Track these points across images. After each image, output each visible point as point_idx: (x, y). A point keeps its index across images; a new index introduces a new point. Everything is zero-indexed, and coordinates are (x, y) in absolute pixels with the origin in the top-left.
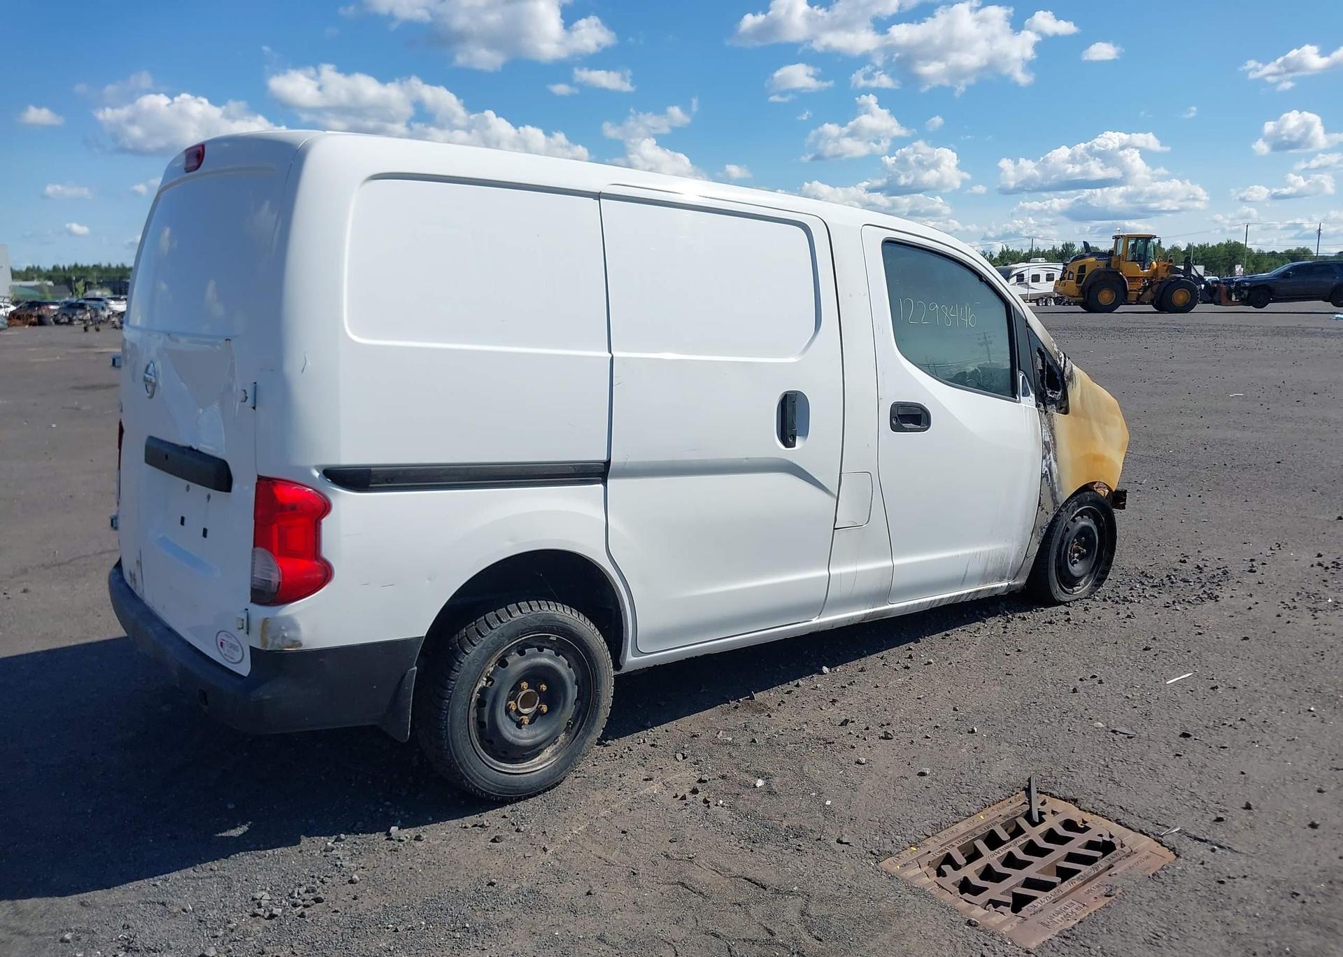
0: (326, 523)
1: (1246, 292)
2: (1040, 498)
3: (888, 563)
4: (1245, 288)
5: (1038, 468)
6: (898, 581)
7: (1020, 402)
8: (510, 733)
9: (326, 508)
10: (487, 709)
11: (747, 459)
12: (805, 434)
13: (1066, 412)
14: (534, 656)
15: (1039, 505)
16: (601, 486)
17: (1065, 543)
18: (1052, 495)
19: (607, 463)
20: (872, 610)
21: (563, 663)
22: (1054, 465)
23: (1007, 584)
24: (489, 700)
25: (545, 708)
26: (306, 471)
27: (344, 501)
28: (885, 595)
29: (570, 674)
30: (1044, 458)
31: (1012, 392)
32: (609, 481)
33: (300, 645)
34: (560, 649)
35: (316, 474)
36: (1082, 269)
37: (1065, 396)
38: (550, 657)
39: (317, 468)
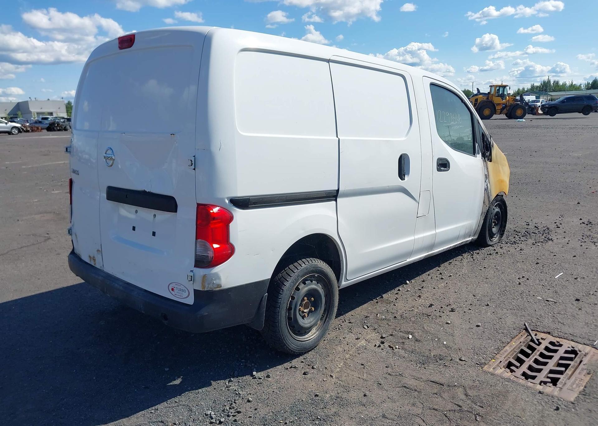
0: (231, 225)
1: (547, 109)
2: (484, 200)
3: (434, 232)
5: (484, 186)
6: (438, 240)
7: (476, 157)
8: (301, 322)
9: (231, 219)
10: (292, 311)
11: (388, 186)
12: (408, 174)
13: (491, 161)
14: (309, 285)
15: (484, 203)
16: (334, 202)
17: (491, 219)
18: (488, 198)
19: (338, 191)
20: (427, 254)
21: (320, 287)
22: (489, 185)
23: (471, 238)
24: (293, 307)
25: (313, 309)
26: (223, 200)
27: (239, 214)
28: (432, 247)
29: (322, 292)
30: (485, 182)
31: (474, 153)
32: (338, 199)
33: (221, 286)
34: (319, 281)
35: (227, 201)
36: (476, 100)
37: (491, 154)
38: (315, 285)
39: (227, 198)
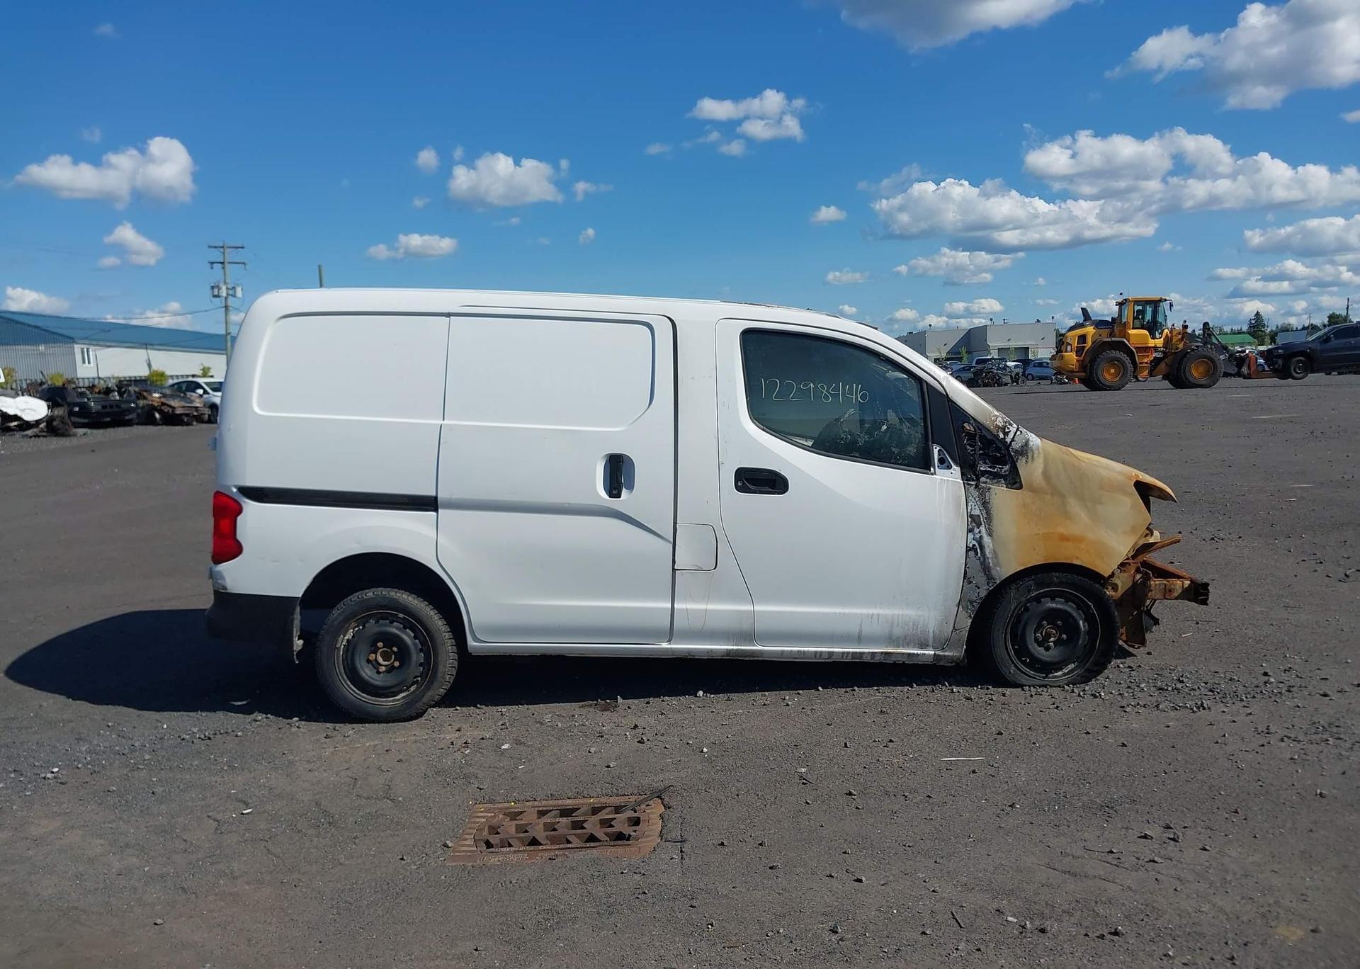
0: (239, 518)
1: (1280, 362)
2: (965, 570)
3: (750, 608)
4: (1279, 356)
5: (961, 541)
6: (760, 626)
7: (935, 473)
8: (367, 674)
9: (239, 510)
10: (349, 654)
12: (631, 487)
13: (1020, 488)
14: (385, 625)
15: (964, 578)
16: (435, 514)
17: (1023, 623)
18: (984, 570)
19: (436, 498)
20: (735, 647)
21: (409, 636)
22: (986, 540)
23: (933, 652)
24: (350, 649)
25: (397, 664)
26: (229, 488)
27: (251, 508)
28: (751, 636)
29: (415, 644)
30: (970, 530)
31: (923, 464)
32: (440, 510)
33: (226, 589)
34: (407, 625)
35: (235, 490)
36: (1082, 339)
37: (1014, 470)
38: (398, 628)
39: (235, 486)
